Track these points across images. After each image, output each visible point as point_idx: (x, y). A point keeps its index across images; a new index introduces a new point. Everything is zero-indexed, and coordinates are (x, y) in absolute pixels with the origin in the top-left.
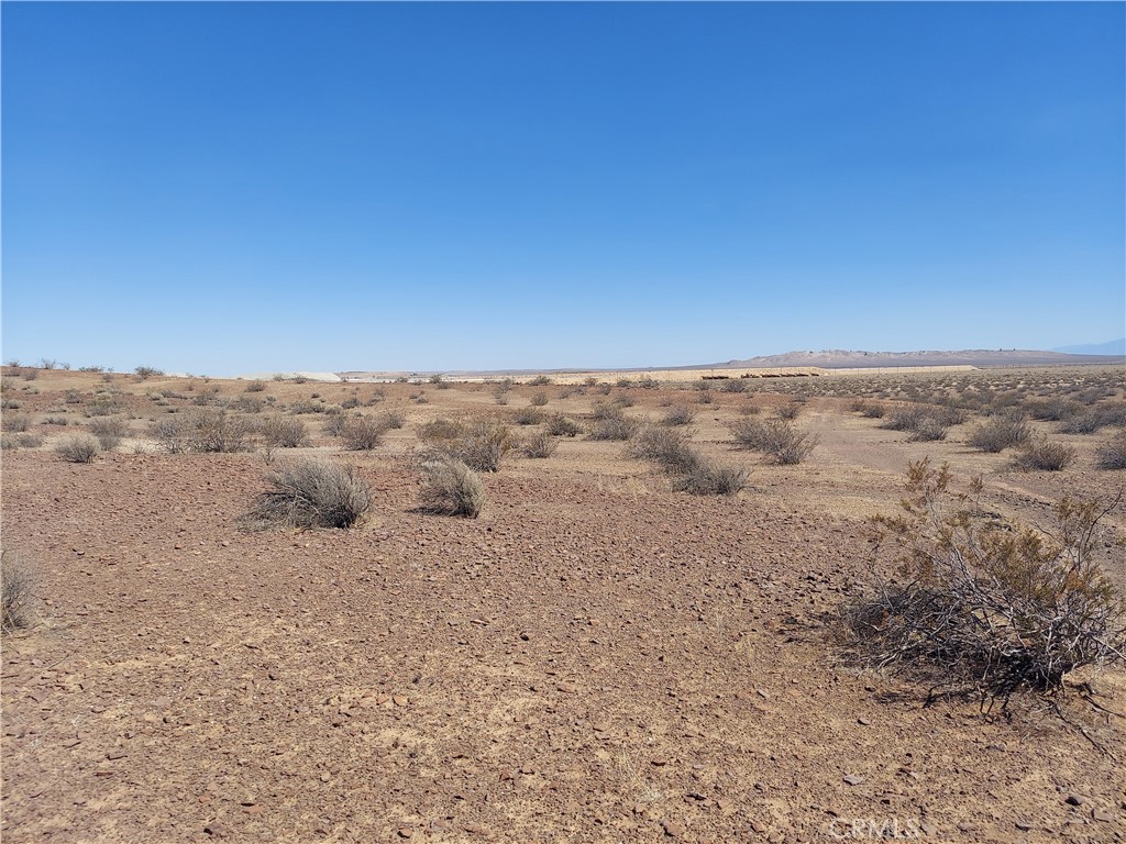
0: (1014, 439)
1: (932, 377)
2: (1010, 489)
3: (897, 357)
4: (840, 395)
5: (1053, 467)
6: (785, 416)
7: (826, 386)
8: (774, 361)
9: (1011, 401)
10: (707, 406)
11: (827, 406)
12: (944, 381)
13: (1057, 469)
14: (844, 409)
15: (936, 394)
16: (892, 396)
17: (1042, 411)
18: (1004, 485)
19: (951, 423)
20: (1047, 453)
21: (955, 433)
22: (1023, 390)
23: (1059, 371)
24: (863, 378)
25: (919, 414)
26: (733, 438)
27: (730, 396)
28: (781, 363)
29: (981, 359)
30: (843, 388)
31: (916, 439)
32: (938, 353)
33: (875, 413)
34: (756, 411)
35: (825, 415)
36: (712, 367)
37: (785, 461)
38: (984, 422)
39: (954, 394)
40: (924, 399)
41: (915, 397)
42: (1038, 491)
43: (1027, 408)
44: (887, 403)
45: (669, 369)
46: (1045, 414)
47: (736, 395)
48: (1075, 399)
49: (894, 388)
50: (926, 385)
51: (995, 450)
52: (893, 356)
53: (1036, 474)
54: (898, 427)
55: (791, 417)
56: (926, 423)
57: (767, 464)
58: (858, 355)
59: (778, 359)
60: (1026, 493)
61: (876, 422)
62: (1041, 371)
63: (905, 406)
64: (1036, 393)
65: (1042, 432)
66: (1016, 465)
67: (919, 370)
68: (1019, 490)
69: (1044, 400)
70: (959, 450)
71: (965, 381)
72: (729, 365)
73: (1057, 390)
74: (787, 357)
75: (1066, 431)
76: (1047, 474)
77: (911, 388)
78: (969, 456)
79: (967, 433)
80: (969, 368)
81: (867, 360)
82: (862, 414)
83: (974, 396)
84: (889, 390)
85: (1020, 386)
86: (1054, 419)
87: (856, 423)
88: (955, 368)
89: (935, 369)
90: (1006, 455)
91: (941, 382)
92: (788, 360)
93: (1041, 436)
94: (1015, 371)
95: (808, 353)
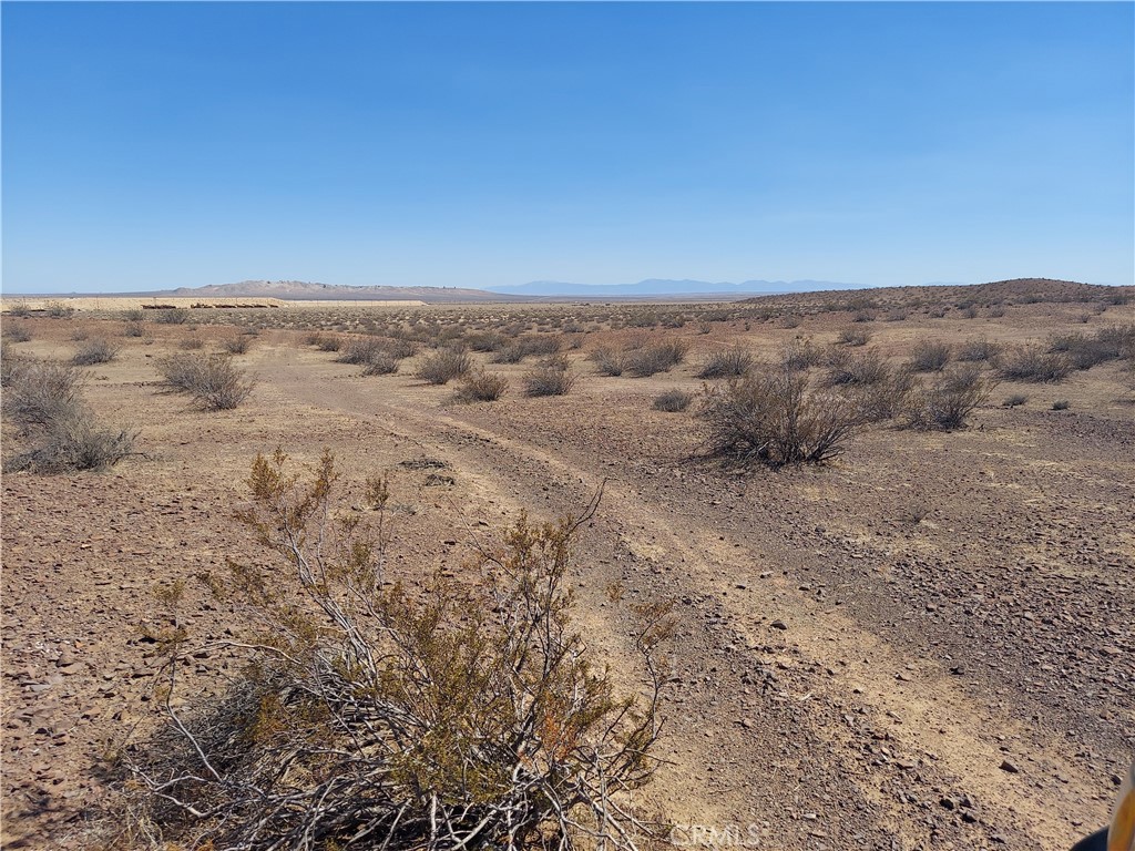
0: (458, 370)
1: (388, 311)
2: (455, 424)
3: (354, 291)
4: (298, 328)
5: (491, 398)
6: (234, 351)
7: (285, 318)
8: (229, 290)
9: (454, 334)
10: (136, 340)
11: (280, 339)
12: (398, 315)
13: (493, 399)
14: (299, 342)
15: (391, 327)
16: (351, 328)
17: (479, 344)
18: (448, 420)
19: (403, 355)
20: (486, 382)
21: (406, 365)
22: (463, 324)
23: (490, 307)
24: (324, 310)
25: (373, 347)
26: (160, 378)
27: (167, 328)
28: (237, 292)
29: (429, 295)
30: (303, 320)
31: (370, 373)
32: (392, 288)
33: (331, 347)
34: (198, 346)
35: (280, 349)
36: (155, 295)
37: (219, 407)
38: (431, 354)
39: (407, 327)
40: (380, 333)
41: (371, 331)
42: (478, 424)
43: (467, 340)
44: (343, 336)
45: (97, 296)
46: (482, 346)
47: (176, 327)
48: (502, 332)
49: (352, 321)
50: (382, 319)
51: (441, 382)
52: (350, 290)
53: (476, 405)
54: (353, 361)
55: (241, 351)
56: (381, 356)
57: (195, 411)
58: (317, 287)
59: (233, 289)
60: (469, 428)
61: (332, 355)
62: (476, 307)
63: (360, 338)
64: (474, 327)
65: (480, 364)
66: (459, 397)
67: (376, 303)
68: (462, 425)
69: (480, 333)
70: (410, 383)
71: (416, 315)
72: (176, 293)
73: (489, 324)
74: (243, 286)
75: (498, 362)
76: (486, 404)
77: (370, 322)
78: (419, 389)
79: (416, 366)
80: (419, 303)
81: (326, 293)
82: (317, 347)
83: (426, 330)
84: (348, 323)
85: (461, 321)
86: (488, 351)
87: (312, 357)
88: (407, 303)
89: (390, 303)
90: (452, 386)
91: (396, 316)
92: (244, 289)
93: (479, 368)
94: (456, 307)
95: (265, 283)
